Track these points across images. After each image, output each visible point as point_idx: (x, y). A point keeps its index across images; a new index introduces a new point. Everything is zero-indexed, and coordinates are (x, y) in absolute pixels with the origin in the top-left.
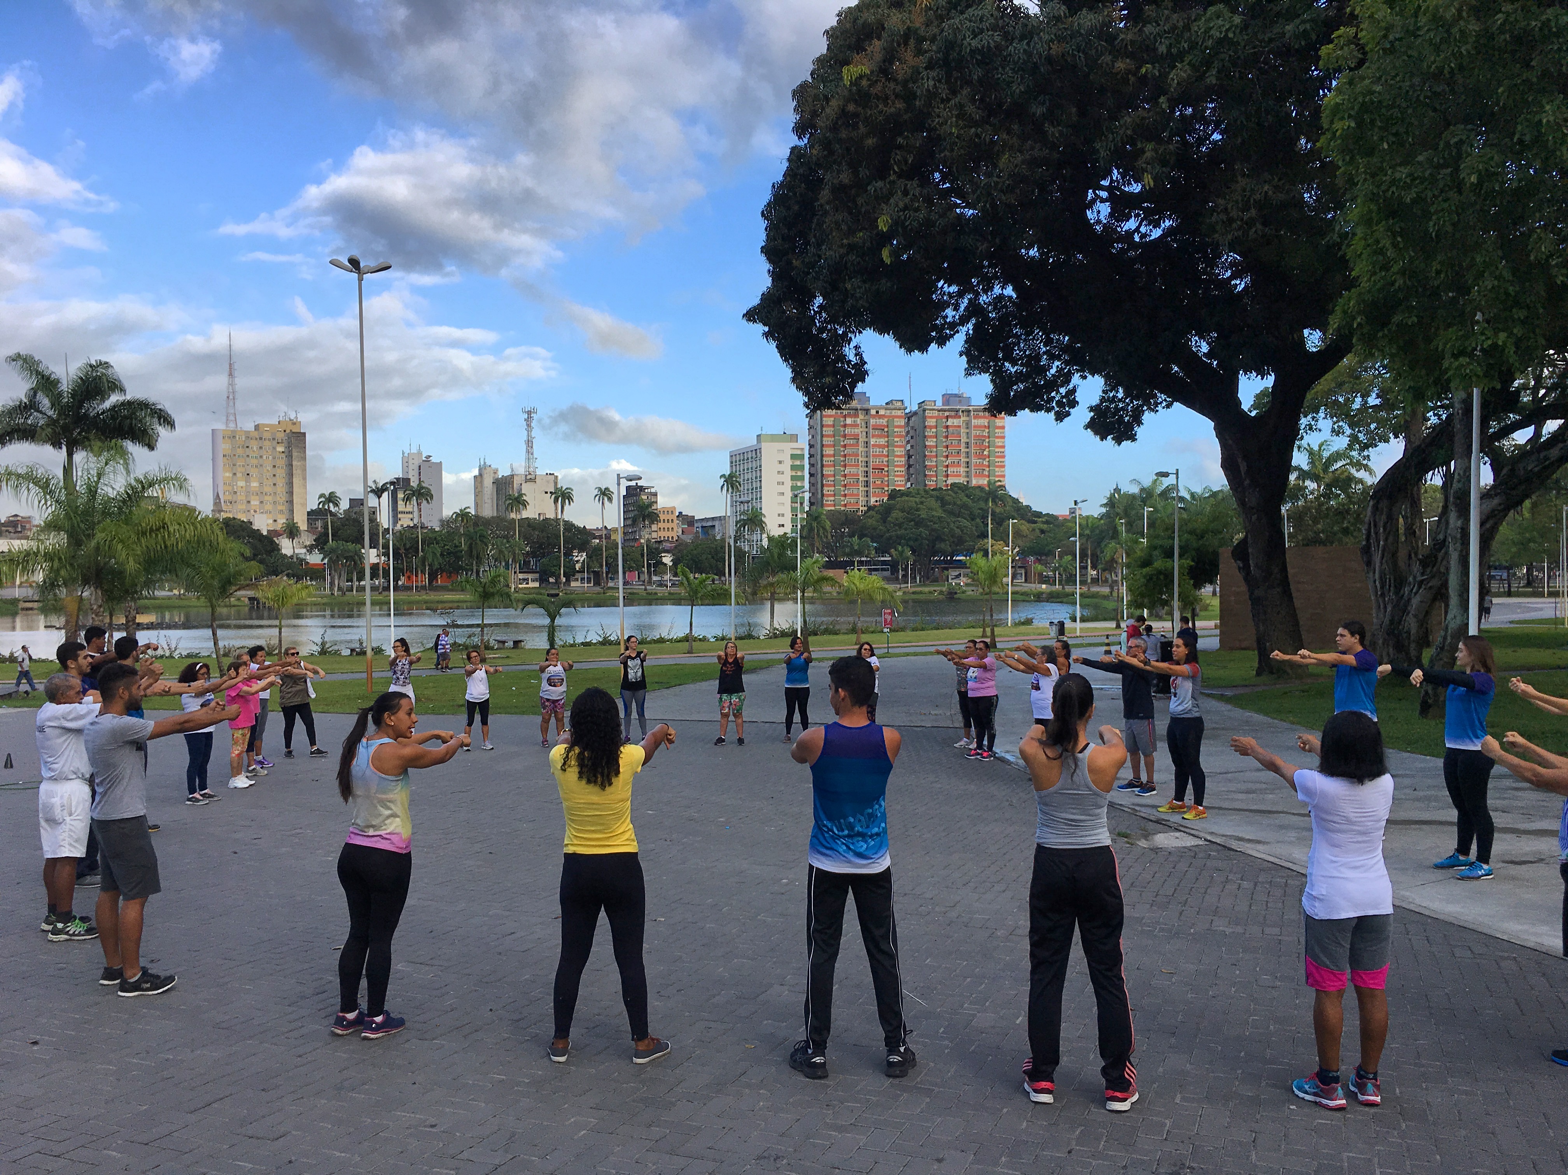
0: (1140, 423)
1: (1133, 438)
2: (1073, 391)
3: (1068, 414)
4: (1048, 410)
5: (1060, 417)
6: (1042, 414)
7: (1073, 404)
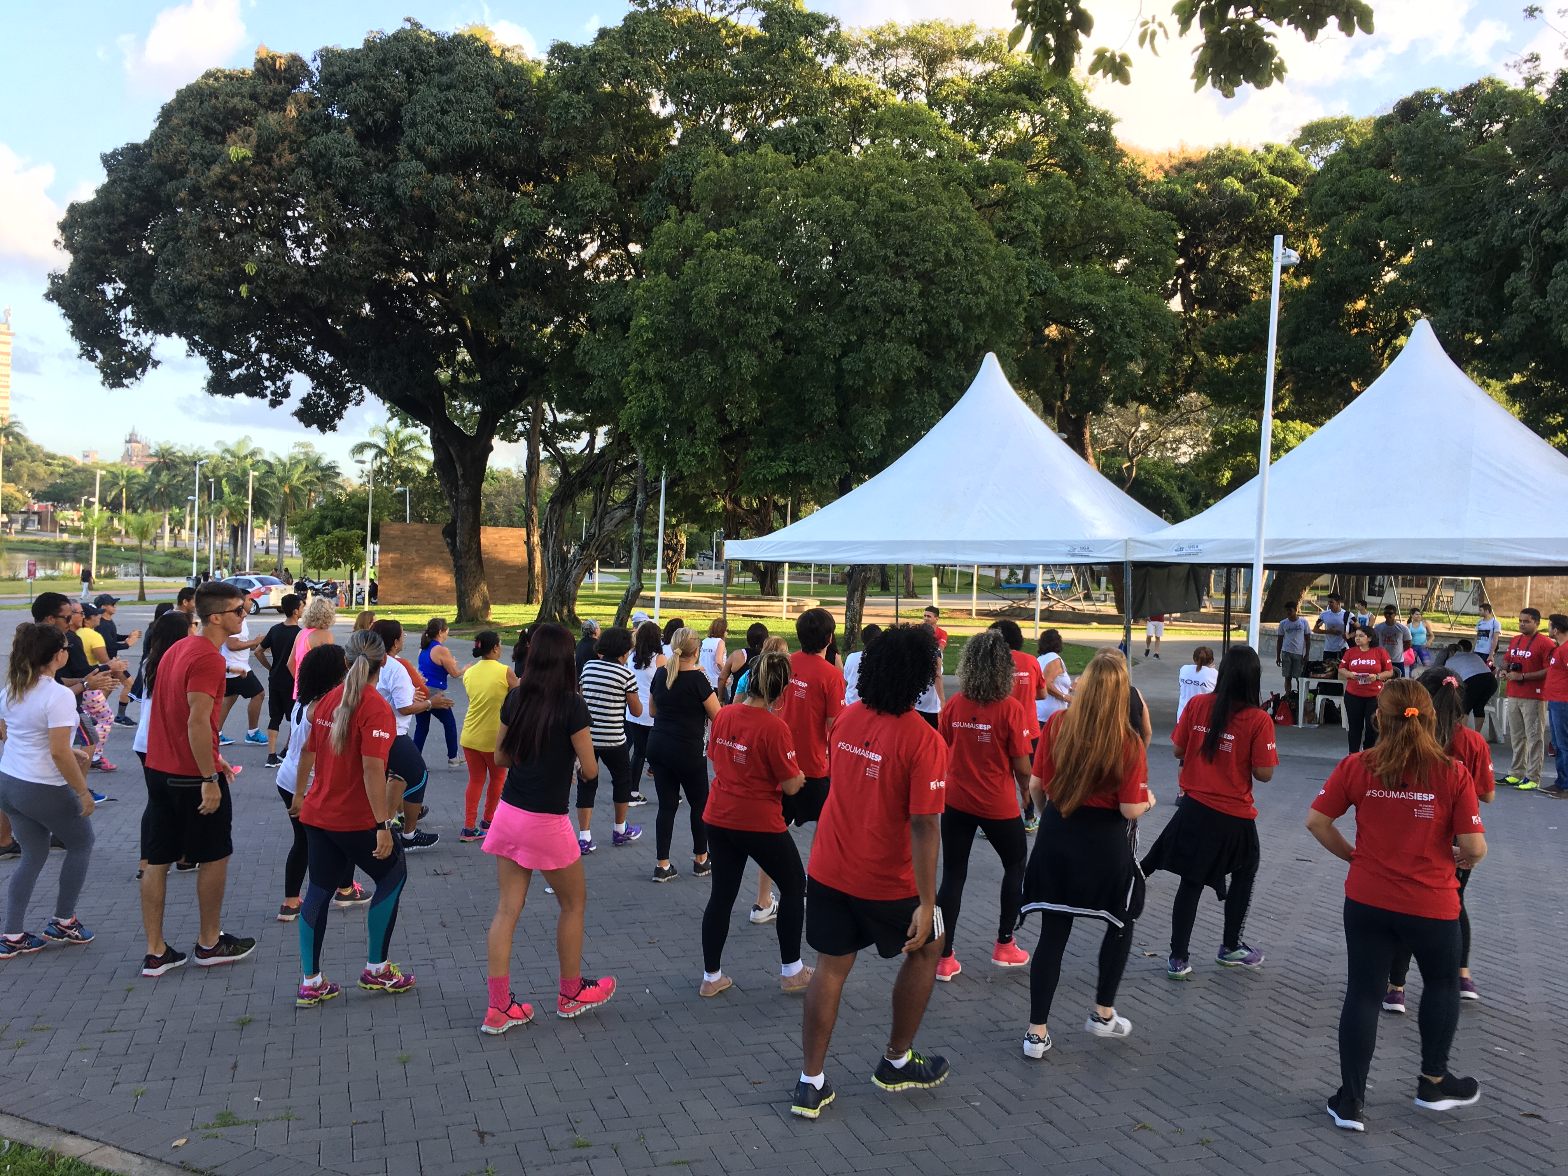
0: (341, 418)
1: (333, 428)
2: (287, 386)
3: (281, 403)
4: (264, 396)
5: (274, 404)
6: (256, 398)
7: (286, 394)
